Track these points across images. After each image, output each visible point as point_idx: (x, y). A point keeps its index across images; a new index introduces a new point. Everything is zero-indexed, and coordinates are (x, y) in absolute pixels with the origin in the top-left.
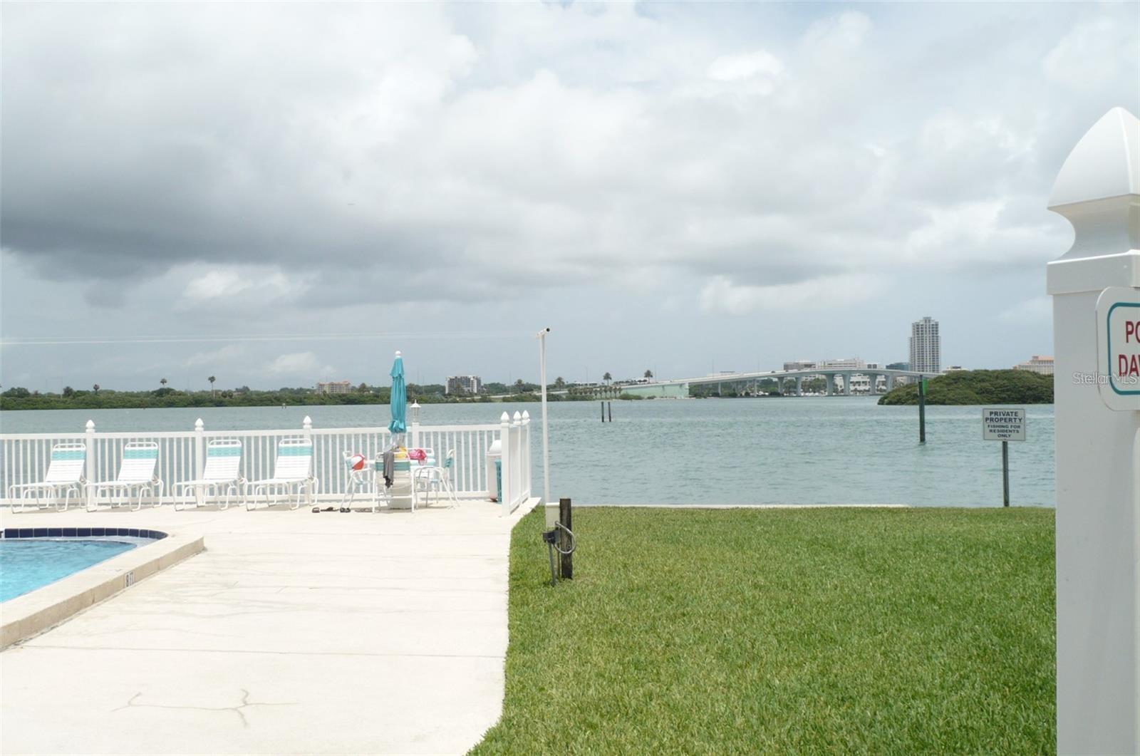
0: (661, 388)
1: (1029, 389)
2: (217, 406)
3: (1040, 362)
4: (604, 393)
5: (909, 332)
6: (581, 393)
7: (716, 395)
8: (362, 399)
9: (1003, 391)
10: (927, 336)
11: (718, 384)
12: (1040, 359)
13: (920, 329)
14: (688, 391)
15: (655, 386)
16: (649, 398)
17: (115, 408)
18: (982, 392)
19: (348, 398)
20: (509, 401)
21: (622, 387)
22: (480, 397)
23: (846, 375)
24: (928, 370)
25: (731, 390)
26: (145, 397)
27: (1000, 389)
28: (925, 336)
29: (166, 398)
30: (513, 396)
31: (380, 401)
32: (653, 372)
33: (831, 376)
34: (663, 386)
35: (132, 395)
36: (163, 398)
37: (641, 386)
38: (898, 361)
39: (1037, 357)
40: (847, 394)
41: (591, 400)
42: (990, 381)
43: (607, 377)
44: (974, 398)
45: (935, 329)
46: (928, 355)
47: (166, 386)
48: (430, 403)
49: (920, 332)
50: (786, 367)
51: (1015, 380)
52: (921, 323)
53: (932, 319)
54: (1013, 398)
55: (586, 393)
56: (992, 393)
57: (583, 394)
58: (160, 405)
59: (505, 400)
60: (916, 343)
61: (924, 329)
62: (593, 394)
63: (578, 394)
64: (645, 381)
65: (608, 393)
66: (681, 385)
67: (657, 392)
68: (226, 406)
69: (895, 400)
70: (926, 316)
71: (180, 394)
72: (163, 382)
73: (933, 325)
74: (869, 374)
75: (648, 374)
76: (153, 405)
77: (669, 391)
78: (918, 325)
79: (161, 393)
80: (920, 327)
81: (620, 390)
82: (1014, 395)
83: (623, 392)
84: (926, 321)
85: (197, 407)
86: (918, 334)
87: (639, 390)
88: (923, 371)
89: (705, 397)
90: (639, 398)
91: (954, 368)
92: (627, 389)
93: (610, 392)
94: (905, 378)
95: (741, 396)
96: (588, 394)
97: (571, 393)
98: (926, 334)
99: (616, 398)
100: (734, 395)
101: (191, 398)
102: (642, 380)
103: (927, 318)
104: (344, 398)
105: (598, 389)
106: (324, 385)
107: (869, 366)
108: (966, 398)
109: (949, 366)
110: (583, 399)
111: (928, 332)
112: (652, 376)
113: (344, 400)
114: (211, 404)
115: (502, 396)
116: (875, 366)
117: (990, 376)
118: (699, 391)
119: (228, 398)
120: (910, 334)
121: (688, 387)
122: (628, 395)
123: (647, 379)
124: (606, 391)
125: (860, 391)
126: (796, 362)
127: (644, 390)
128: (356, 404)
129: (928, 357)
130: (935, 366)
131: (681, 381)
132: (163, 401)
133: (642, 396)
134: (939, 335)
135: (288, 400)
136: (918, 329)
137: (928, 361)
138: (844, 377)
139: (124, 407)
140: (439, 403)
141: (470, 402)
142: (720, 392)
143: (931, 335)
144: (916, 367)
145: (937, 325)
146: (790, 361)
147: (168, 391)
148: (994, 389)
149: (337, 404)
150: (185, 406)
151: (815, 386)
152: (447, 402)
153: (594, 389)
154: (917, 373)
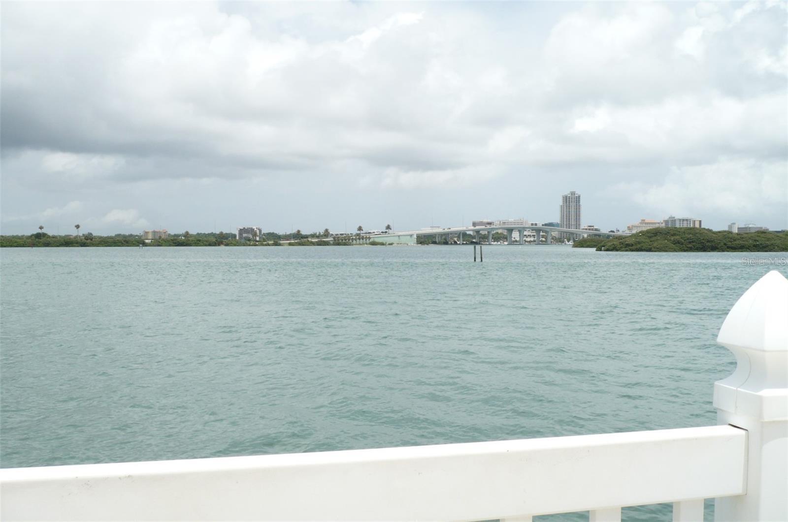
0: (398, 237)
1: (708, 241)
2: (82, 246)
3: (646, 223)
4: (358, 240)
5: (560, 202)
6: (342, 240)
7: (435, 243)
8: (189, 242)
9: (690, 243)
10: (573, 205)
11: (435, 235)
12: (646, 221)
13: (568, 200)
14: (416, 239)
15: (394, 236)
16: (389, 244)
17: (5, 247)
18: (676, 242)
19: (178, 242)
20: (293, 245)
21: (371, 236)
22: (273, 242)
23: (521, 230)
24: (573, 227)
25: (445, 239)
26: (27, 239)
27: (687, 241)
28: (571, 204)
29: (43, 240)
30: (296, 241)
31: (202, 244)
32: (391, 226)
33: (510, 230)
34: (399, 236)
35: (17, 237)
36: (41, 240)
37: (384, 235)
38: (551, 222)
39: (644, 220)
40: (522, 243)
41: (350, 245)
42: (680, 235)
43: (360, 229)
44: (672, 247)
45: (578, 200)
46: (573, 217)
47: (43, 231)
48: (238, 246)
49: (568, 202)
50: (474, 224)
51: (697, 235)
52: (569, 196)
53: (576, 193)
54: (697, 247)
55: (345, 240)
56: (682, 244)
57: (344, 241)
58: (39, 245)
59: (290, 244)
60: (565, 209)
61: (571, 200)
62: (351, 241)
63: (340, 241)
64: (386, 232)
65: (361, 240)
66: (411, 236)
67: (395, 240)
68: (88, 246)
69: (611, 248)
70: (572, 191)
71: (54, 237)
72: (41, 228)
73: (576, 197)
74: (535, 230)
75: (388, 227)
76: (33, 245)
77: (403, 240)
78: (566, 197)
79: (38, 236)
80: (568, 198)
81: (369, 238)
82: (698, 246)
83: (371, 240)
84: (572, 194)
85: (67, 246)
86: (566, 203)
87: (383, 238)
88: (569, 228)
89: (427, 244)
90: (382, 244)
91: (589, 226)
92: (374, 237)
93: (363, 239)
94: (556, 233)
95: (451, 244)
96: (347, 241)
97: (335, 240)
98: (572, 203)
99: (366, 244)
100: (446, 243)
101: (63, 240)
102: (384, 231)
103: (573, 192)
104: (175, 241)
105: (354, 238)
106: (148, 232)
107: (532, 224)
108: (667, 247)
109: (586, 226)
110: (345, 244)
111: (573, 202)
112: (391, 229)
113: (175, 243)
114: (76, 245)
115: (289, 242)
116: (536, 224)
117: (680, 232)
118: (424, 240)
119: (89, 241)
120: (561, 203)
121: (415, 237)
122: (375, 242)
123: (387, 231)
124: (359, 239)
125: (527, 242)
126: (481, 221)
127: (385, 239)
128: (184, 246)
129: (573, 219)
130: (578, 225)
131: (410, 233)
132: (41, 242)
133: (385, 242)
134: (581, 204)
135: (134, 243)
136: (566, 199)
137: (573, 222)
138: (520, 231)
139: (11, 246)
140: (244, 246)
141: (266, 245)
142: (437, 241)
143: (575, 204)
144: (565, 226)
145: (579, 197)
146: (477, 220)
147: (44, 235)
148: (683, 241)
149: (170, 245)
150: (58, 246)
151: (498, 238)
152: (250, 245)
153: (351, 238)
154: (565, 229)
